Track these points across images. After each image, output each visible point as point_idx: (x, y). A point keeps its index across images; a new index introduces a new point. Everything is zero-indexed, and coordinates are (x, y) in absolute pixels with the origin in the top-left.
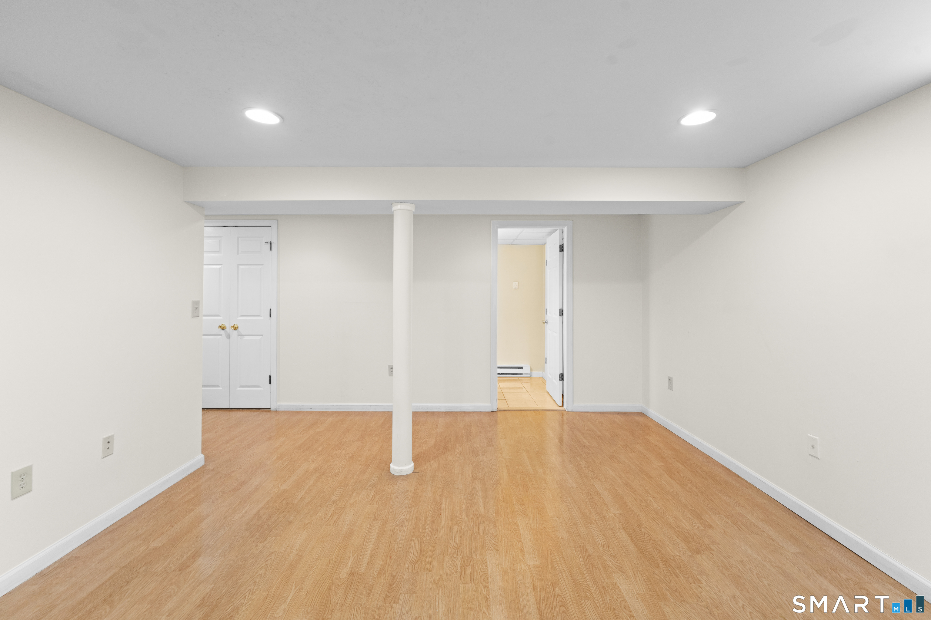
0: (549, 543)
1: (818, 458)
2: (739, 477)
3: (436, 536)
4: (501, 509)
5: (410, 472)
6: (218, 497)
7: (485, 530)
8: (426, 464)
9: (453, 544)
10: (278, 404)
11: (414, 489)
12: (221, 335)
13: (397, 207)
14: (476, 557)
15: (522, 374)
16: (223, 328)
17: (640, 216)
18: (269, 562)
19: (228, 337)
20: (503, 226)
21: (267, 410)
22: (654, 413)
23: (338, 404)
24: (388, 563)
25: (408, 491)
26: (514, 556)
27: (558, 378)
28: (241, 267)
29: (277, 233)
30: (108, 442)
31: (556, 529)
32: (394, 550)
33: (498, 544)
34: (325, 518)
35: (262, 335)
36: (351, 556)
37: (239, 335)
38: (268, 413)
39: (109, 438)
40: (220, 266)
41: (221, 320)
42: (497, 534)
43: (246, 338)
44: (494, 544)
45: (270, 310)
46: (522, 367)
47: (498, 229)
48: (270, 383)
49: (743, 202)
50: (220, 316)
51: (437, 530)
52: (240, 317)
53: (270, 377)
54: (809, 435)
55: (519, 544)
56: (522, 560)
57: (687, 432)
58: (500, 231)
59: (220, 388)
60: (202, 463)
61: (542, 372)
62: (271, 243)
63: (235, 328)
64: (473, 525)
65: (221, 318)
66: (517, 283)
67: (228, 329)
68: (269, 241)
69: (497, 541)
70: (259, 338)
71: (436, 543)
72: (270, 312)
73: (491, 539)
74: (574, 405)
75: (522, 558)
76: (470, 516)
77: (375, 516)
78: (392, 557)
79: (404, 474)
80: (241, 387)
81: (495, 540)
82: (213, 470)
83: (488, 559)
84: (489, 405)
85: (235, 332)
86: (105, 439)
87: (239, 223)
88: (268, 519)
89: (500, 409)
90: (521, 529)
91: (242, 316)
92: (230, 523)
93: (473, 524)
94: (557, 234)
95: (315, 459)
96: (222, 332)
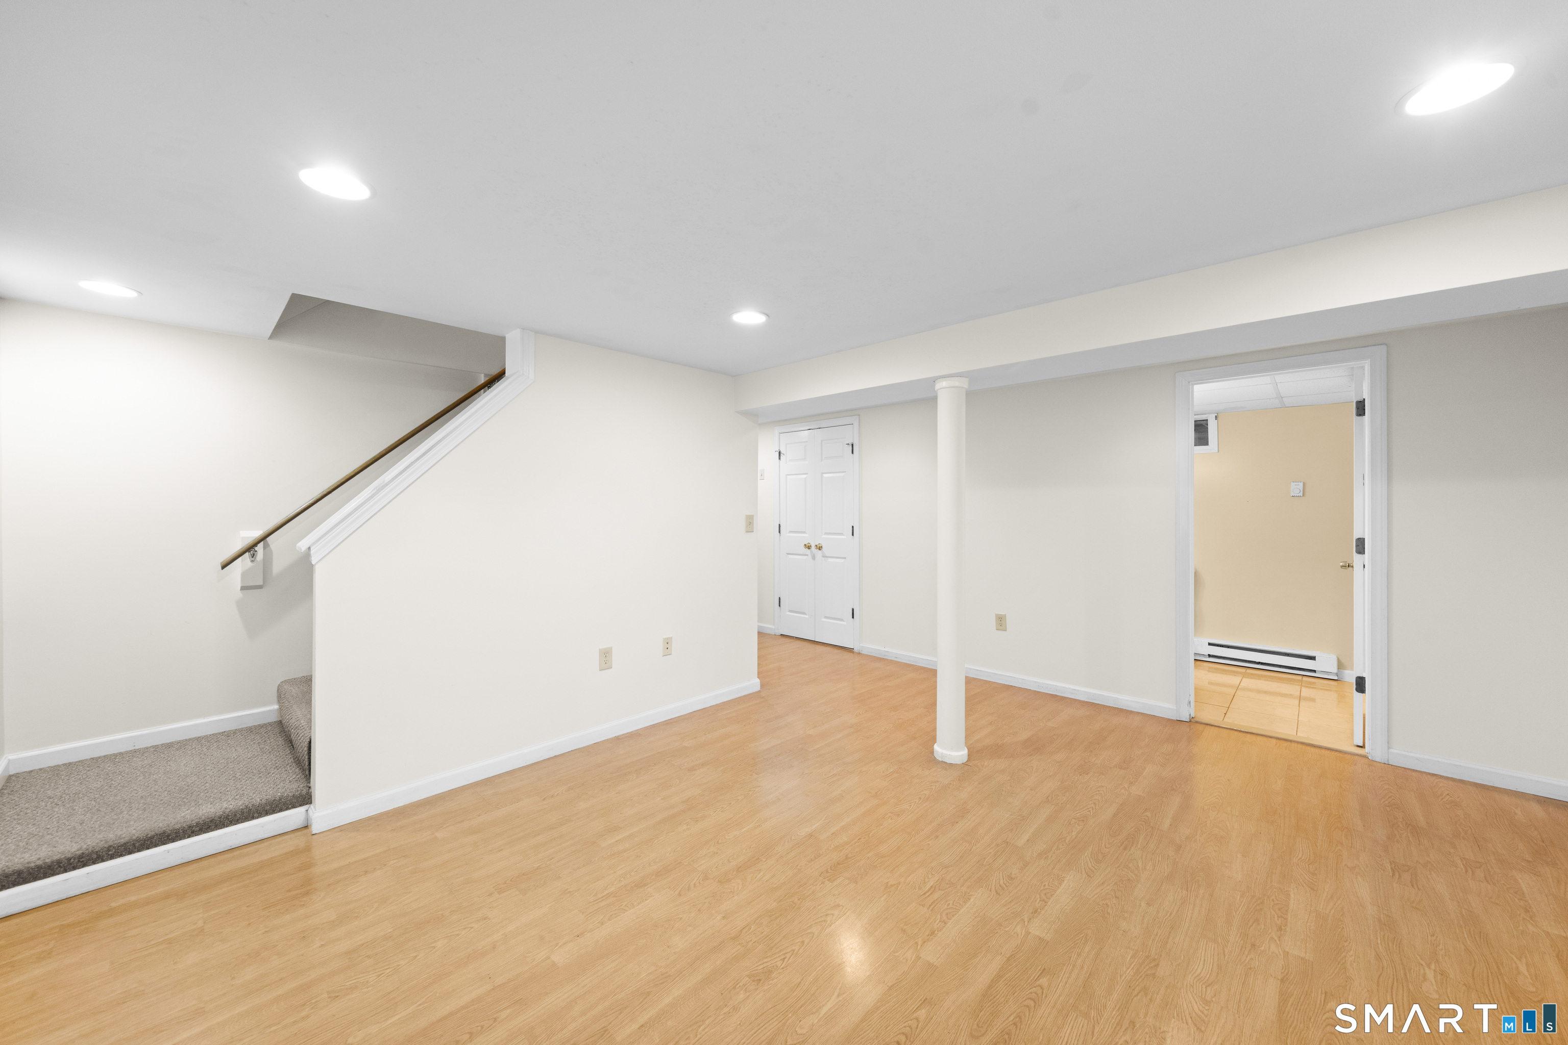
0: (1091, 926)
3: (930, 842)
4: (1054, 853)
5: (959, 761)
6: (751, 722)
7: (1003, 864)
8: (991, 760)
9: (944, 859)
10: (861, 645)
11: (947, 783)
12: (807, 555)
13: (941, 385)
14: (961, 887)
15: (1315, 671)
16: (809, 547)
18: (751, 793)
19: (814, 558)
21: (850, 650)
23: (912, 655)
24: (852, 843)
25: (938, 781)
26: (1016, 911)
28: (825, 475)
29: (859, 430)
30: (668, 642)
31: (1126, 915)
32: (869, 834)
33: (1006, 888)
34: (825, 775)
35: (845, 558)
36: (822, 820)
37: (823, 556)
38: (851, 654)
39: (668, 639)
40: (805, 476)
41: (807, 538)
42: (1017, 877)
43: (830, 560)
44: (1000, 886)
45: (853, 527)
46: (1315, 657)
48: (853, 617)
50: (806, 534)
51: (937, 837)
52: (824, 535)
53: (853, 610)
55: (1039, 903)
56: (1024, 922)
59: (807, 616)
60: (758, 688)
62: (852, 445)
63: (820, 548)
64: (990, 853)
65: (807, 535)
66: (1301, 484)
67: (813, 548)
68: (850, 443)
69: (1008, 884)
70: (842, 561)
71: (923, 849)
72: (853, 530)
73: (1002, 878)
74: (1391, 750)
75: (1026, 920)
76: (997, 841)
77: (876, 793)
78: (862, 840)
79: (948, 762)
80: (826, 617)
81: (1005, 882)
82: (763, 698)
83: (975, 897)
84: (1173, 707)
85: (820, 552)
86: (665, 639)
87: (823, 424)
88: (776, 756)
89: (1197, 720)
90: (1062, 888)
91: (826, 534)
92: (745, 748)
93: (992, 851)
95: (860, 714)
96: (808, 551)
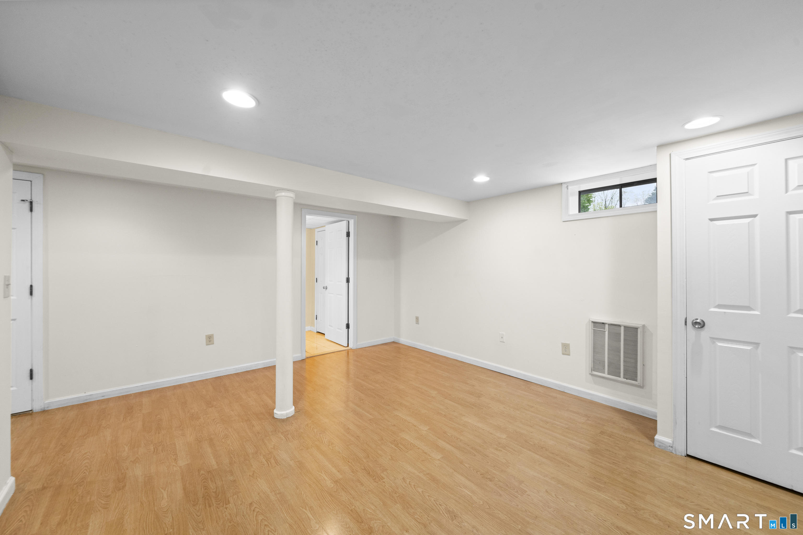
1: (504, 342)
2: (463, 362)
5: (293, 413)
10: (46, 402)
13: (282, 194)
17: (394, 218)
20: (310, 214)
21: (28, 413)
22: (404, 340)
24: (351, 465)
26: (414, 429)
27: (345, 326)
29: (43, 190)
32: (345, 457)
44: (398, 429)
45: (31, 286)
47: (307, 216)
48: (31, 378)
49: (467, 220)
53: (31, 371)
54: (500, 333)
57: (429, 347)
58: (308, 217)
61: (310, 327)
62: (31, 202)
72: (31, 289)
73: (393, 428)
74: (358, 344)
75: (419, 429)
79: (290, 416)
83: (404, 437)
84: (300, 355)
89: (307, 357)
94: (344, 224)
